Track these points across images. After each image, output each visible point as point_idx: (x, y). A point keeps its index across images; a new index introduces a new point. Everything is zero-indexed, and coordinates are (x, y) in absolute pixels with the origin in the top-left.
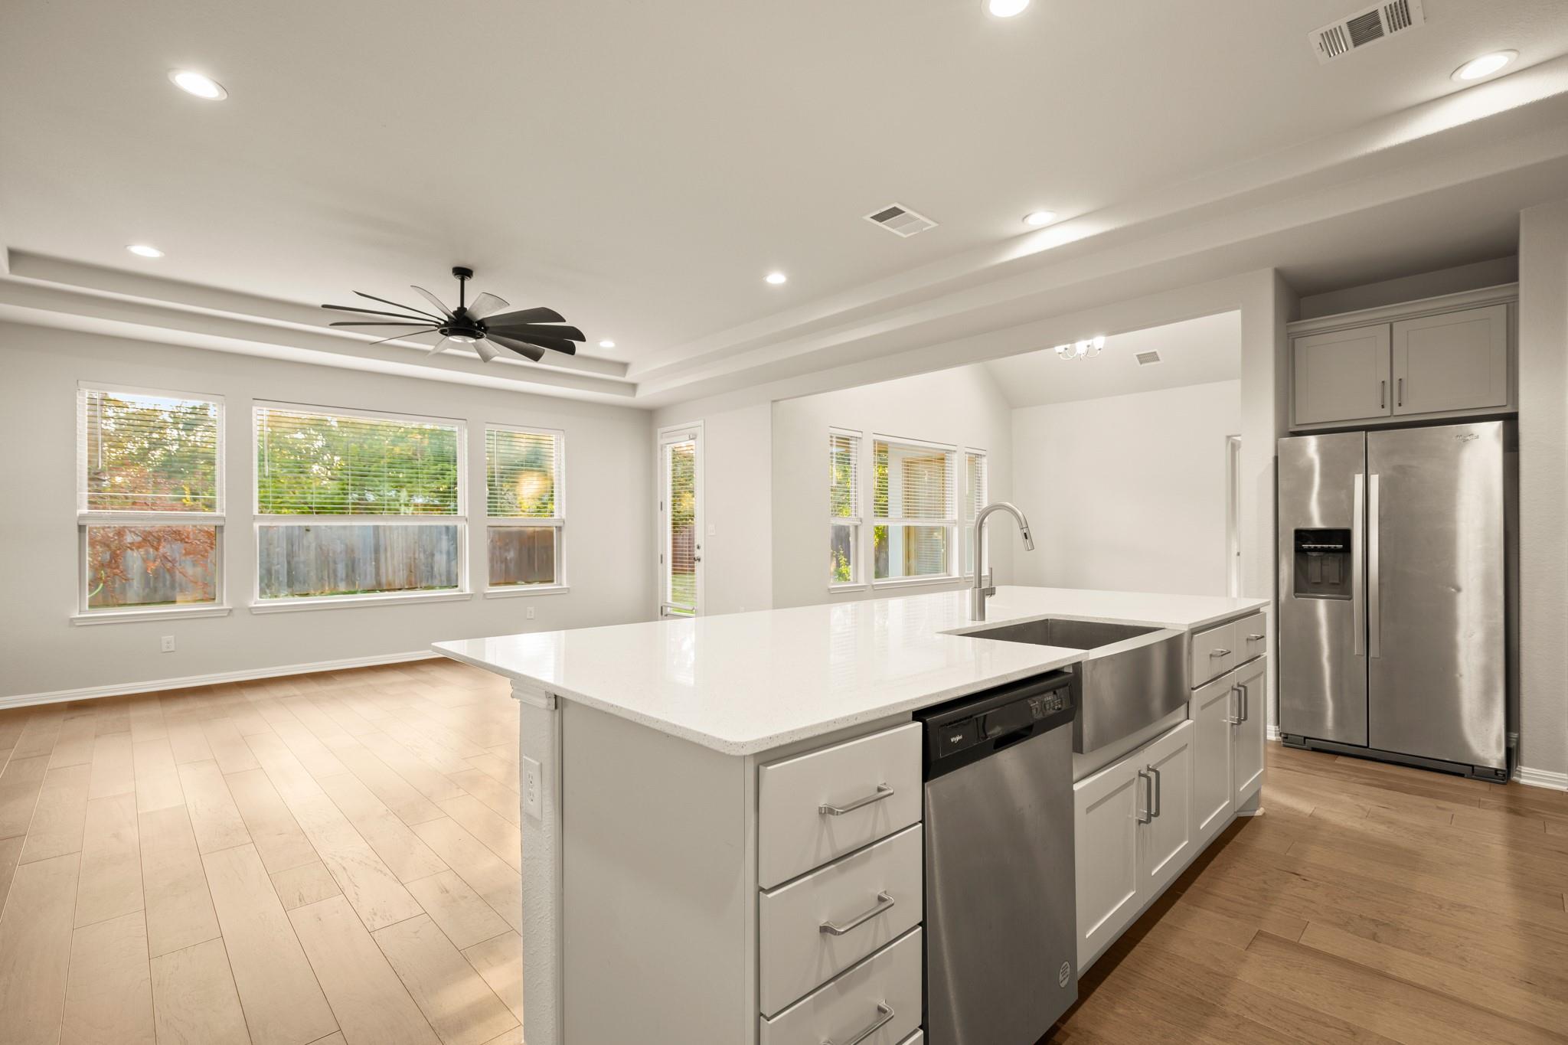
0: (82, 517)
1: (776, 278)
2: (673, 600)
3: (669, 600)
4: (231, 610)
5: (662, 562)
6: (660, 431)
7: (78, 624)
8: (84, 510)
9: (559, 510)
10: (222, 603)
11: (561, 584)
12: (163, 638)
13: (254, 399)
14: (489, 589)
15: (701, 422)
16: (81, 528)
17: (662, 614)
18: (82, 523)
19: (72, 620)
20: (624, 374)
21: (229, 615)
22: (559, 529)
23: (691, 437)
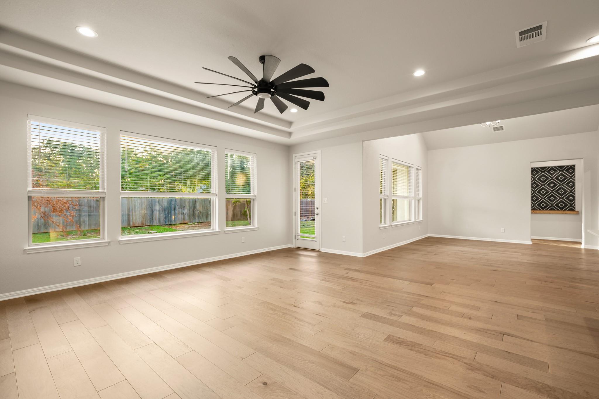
0: (29, 192)
1: (419, 73)
2: (301, 232)
3: (299, 233)
4: (109, 242)
5: (295, 215)
6: (294, 155)
7: (28, 253)
8: (30, 188)
9: (254, 191)
10: (104, 239)
11: (254, 226)
12: (74, 258)
13: (120, 130)
14: (226, 229)
15: (320, 151)
16: (29, 198)
17: (295, 239)
18: (30, 195)
19: (25, 250)
20: (290, 127)
21: (108, 245)
22: (253, 200)
23: (314, 158)
